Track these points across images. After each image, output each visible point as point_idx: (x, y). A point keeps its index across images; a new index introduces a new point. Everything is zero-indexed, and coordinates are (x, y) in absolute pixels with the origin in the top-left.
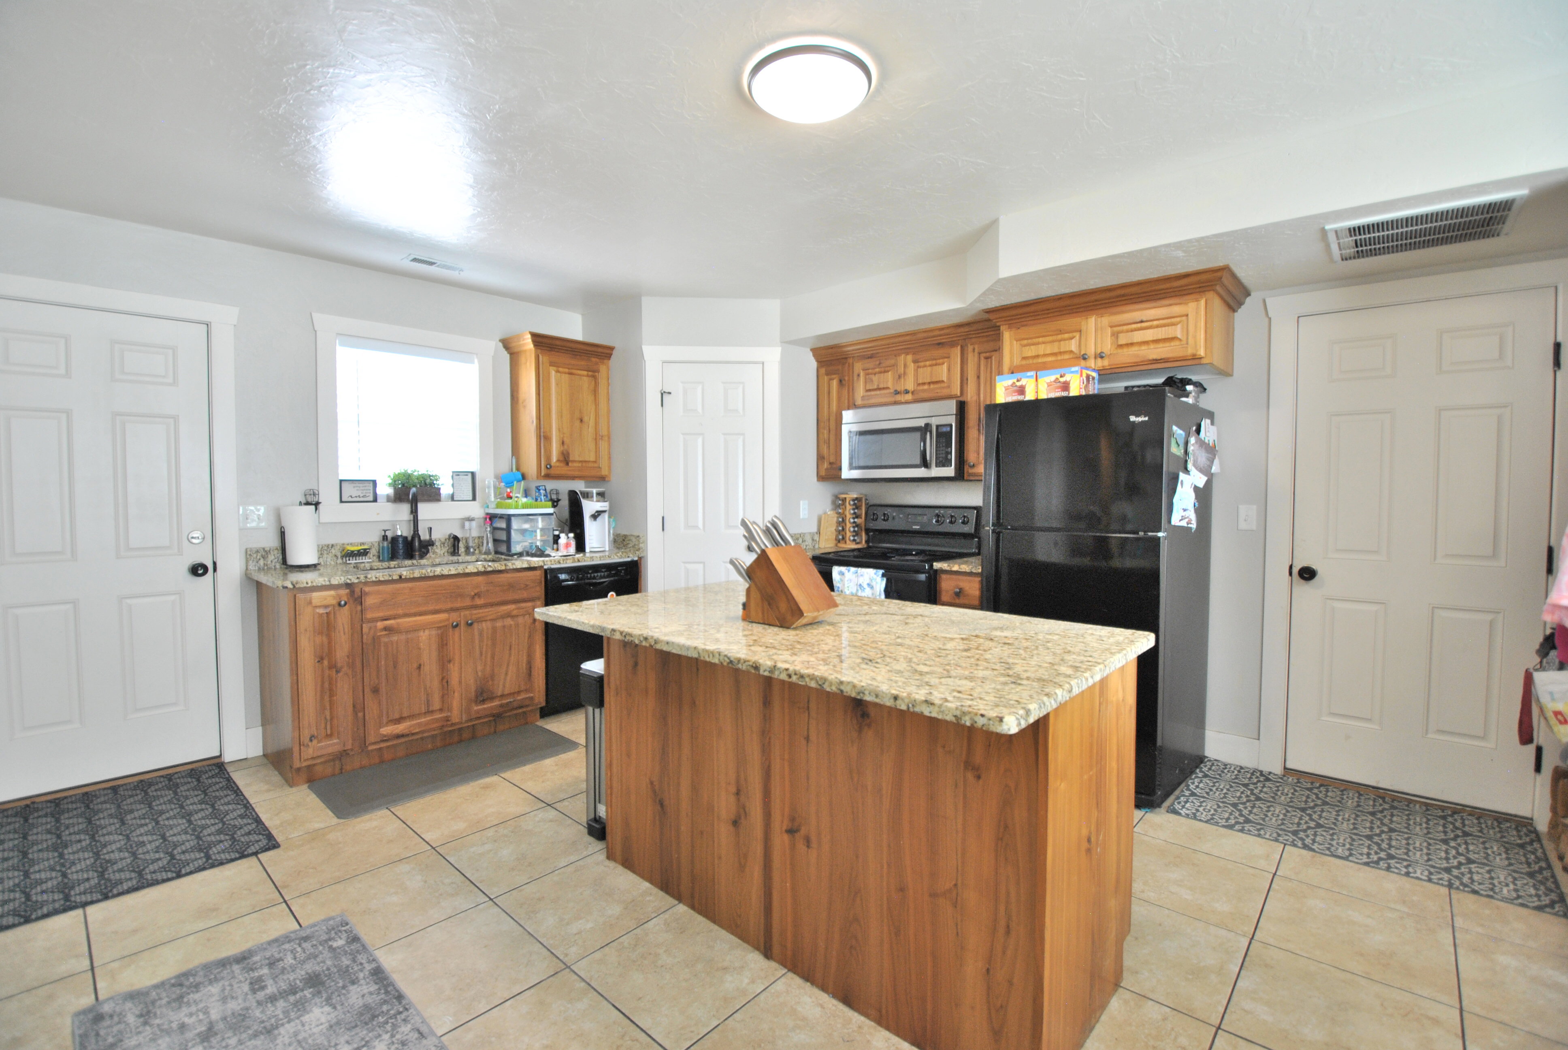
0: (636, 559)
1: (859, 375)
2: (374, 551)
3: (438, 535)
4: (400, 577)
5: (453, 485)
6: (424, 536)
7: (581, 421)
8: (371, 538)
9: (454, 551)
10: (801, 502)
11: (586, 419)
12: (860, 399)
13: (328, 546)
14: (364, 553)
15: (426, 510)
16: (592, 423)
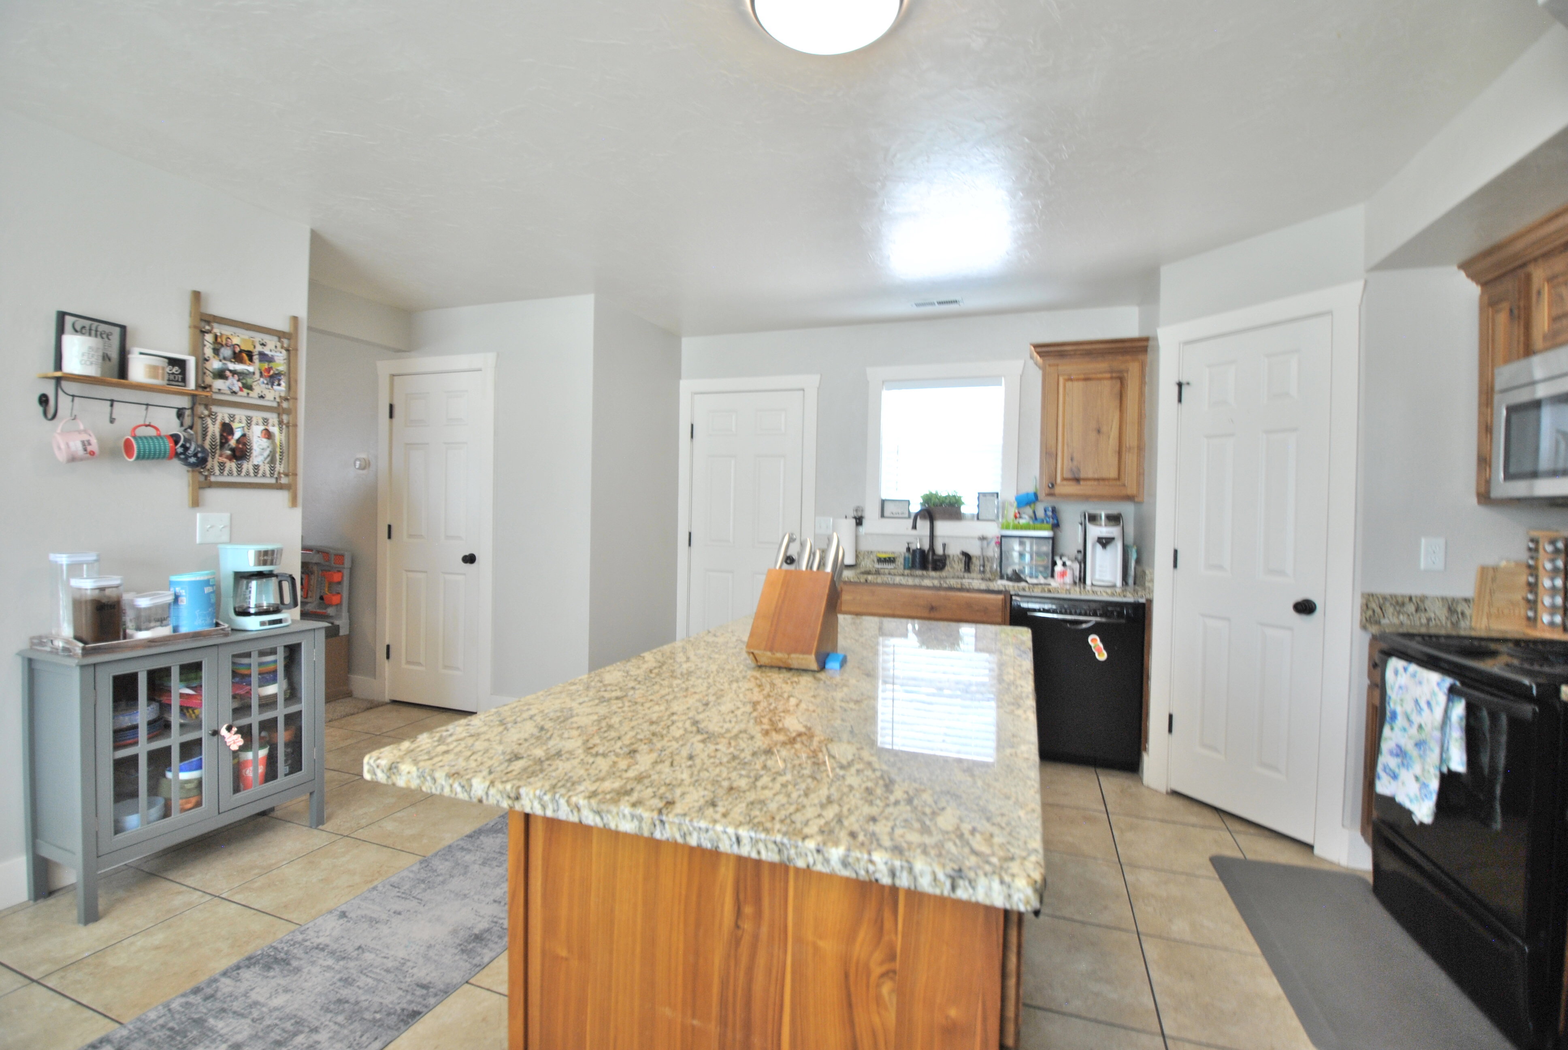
0: (1143, 601)
1: (1539, 293)
2: (900, 561)
3: (954, 551)
4: (866, 581)
5: (978, 506)
6: (939, 551)
7: (1099, 431)
8: (899, 549)
9: (968, 567)
10: (1423, 541)
11: (1104, 429)
12: (1541, 337)
13: (868, 552)
14: (891, 560)
15: (944, 528)
16: (1114, 433)
